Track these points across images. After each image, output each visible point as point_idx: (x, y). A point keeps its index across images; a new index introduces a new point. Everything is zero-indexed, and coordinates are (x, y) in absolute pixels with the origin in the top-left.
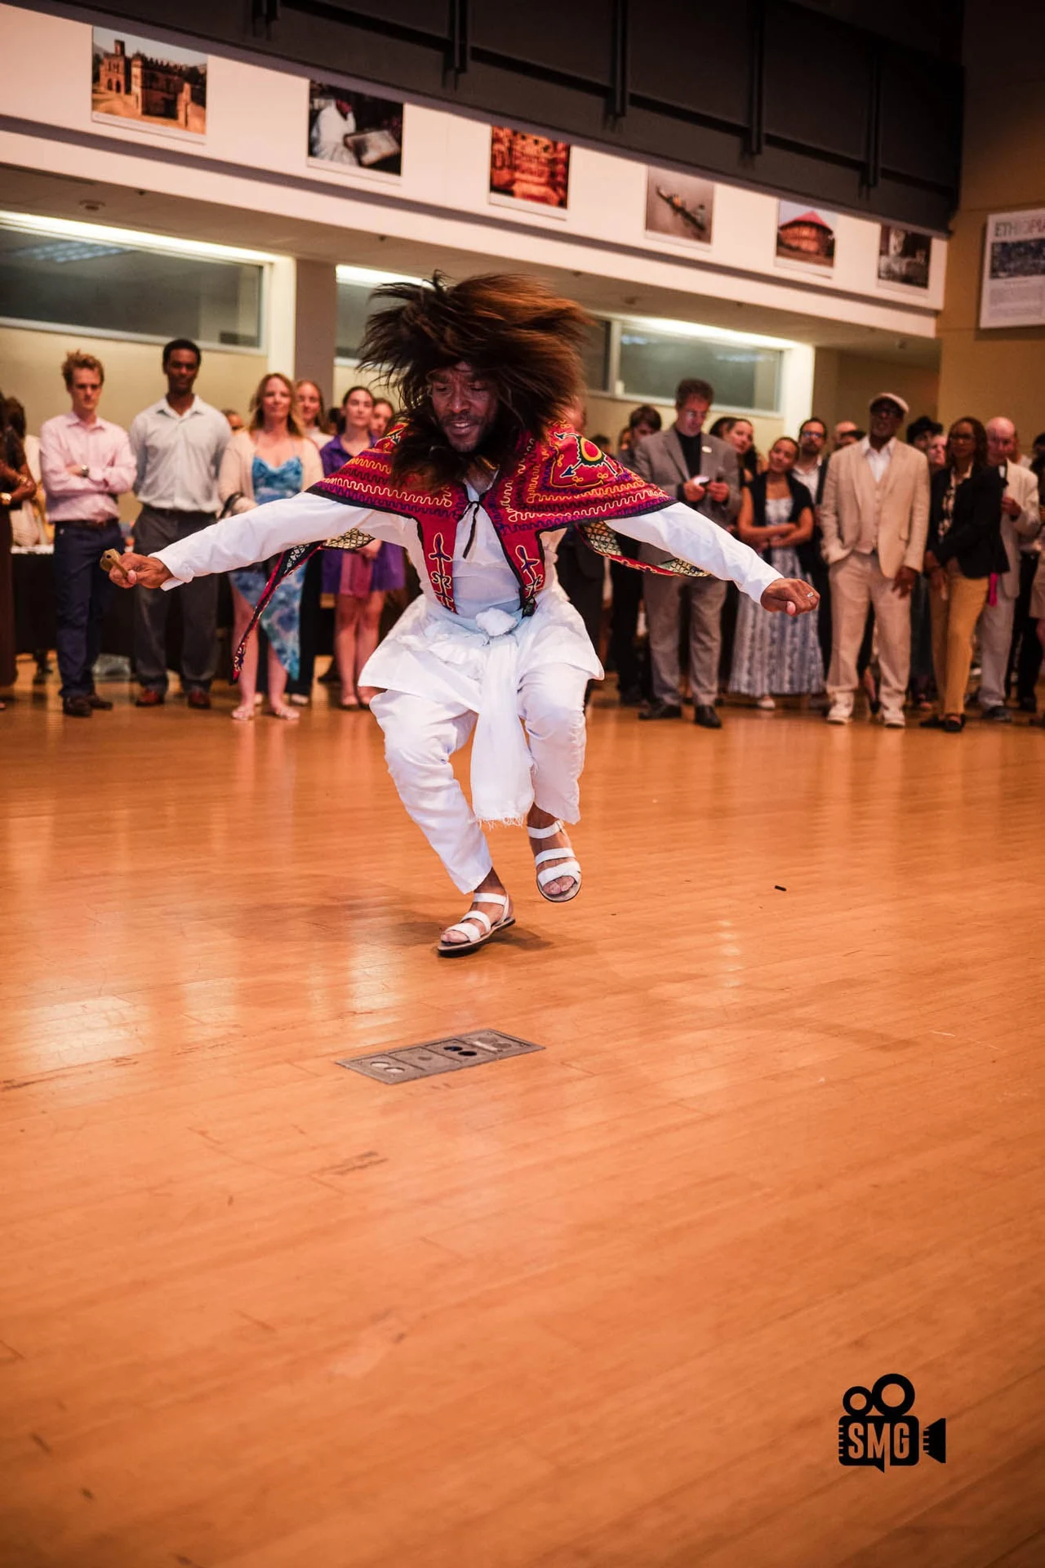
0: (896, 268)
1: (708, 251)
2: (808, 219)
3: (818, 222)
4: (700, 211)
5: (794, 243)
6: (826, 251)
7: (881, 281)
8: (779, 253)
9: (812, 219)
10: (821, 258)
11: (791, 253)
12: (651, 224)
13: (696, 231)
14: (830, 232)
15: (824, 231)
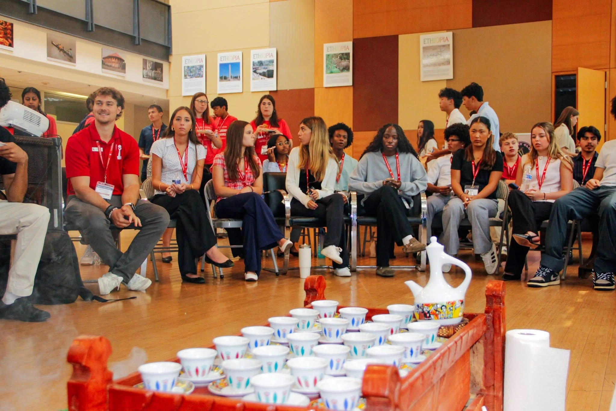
0: (150, 74)
1: (75, 66)
2: (114, 55)
3: (119, 57)
4: (70, 51)
5: (109, 64)
6: (123, 68)
7: (144, 79)
8: (103, 68)
9: (116, 56)
10: (120, 70)
11: (108, 67)
12: (49, 55)
13: (69, 58)
14: (123, 61)
15: (121, 60)
